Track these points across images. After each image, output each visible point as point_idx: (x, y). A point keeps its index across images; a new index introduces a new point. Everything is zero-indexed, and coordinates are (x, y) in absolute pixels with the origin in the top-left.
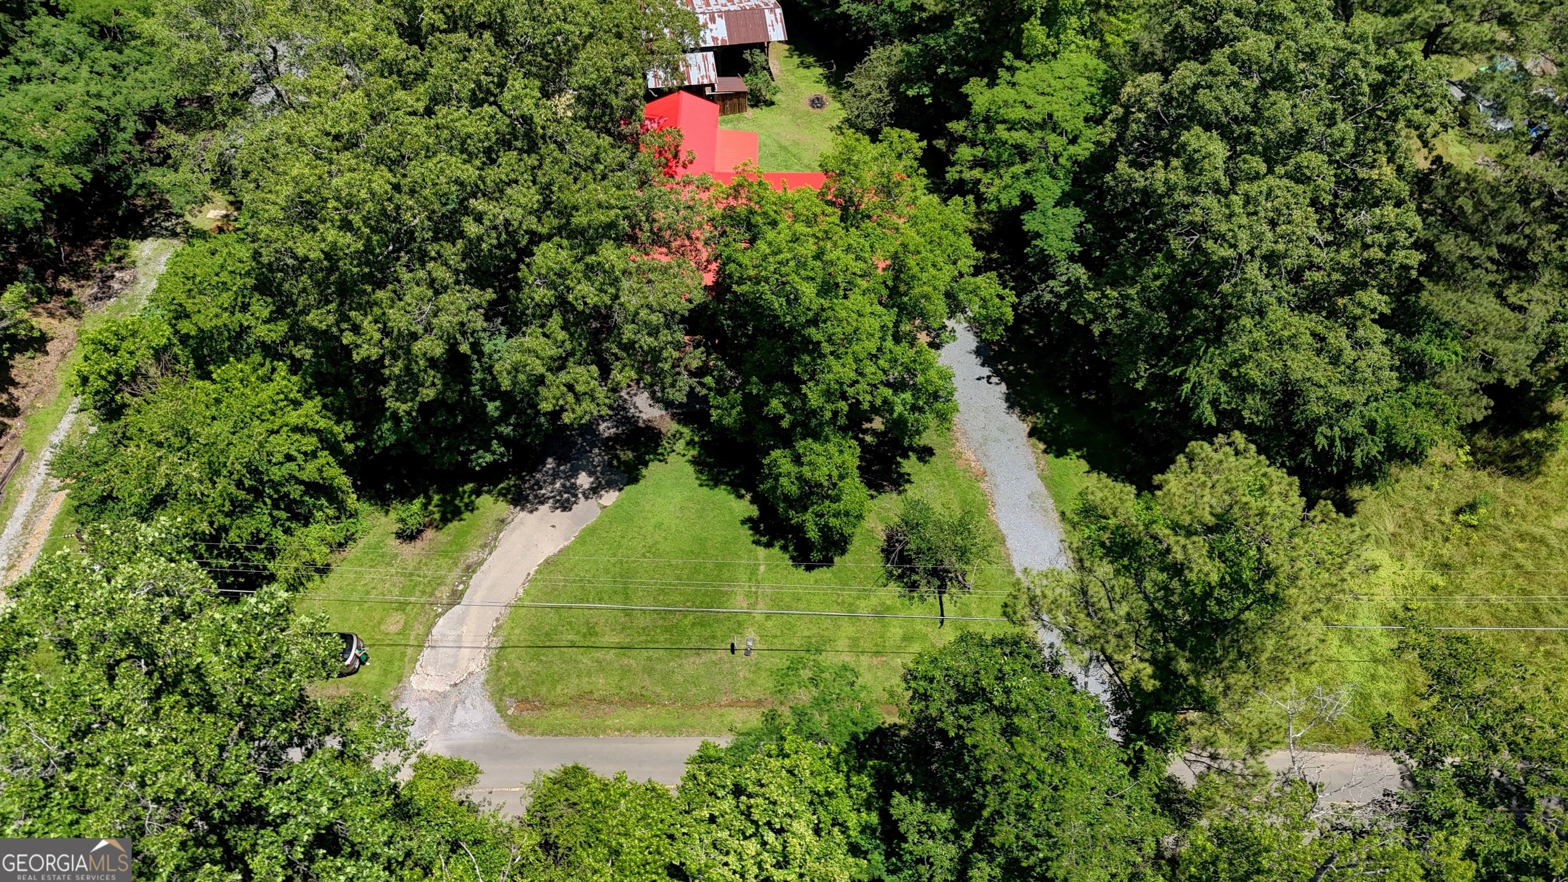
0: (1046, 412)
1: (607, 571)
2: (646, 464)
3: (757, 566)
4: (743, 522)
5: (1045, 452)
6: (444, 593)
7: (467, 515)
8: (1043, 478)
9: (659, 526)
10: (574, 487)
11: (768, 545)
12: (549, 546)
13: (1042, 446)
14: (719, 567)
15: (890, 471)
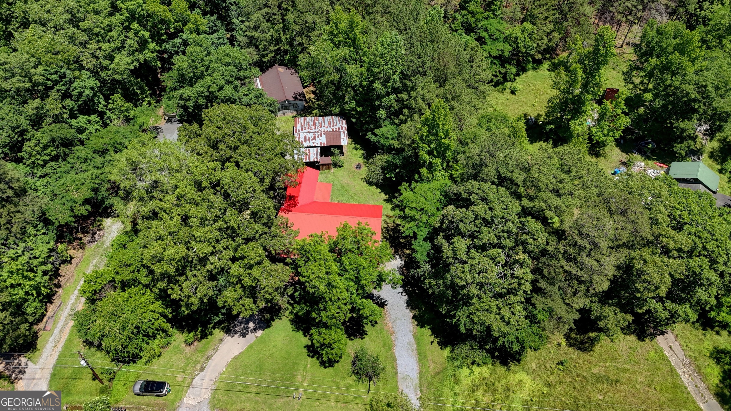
0: (420, 309)
1: (255, 363)
2: (274, 320)
3: (307, 365)
4: (305, 347)
5: (417, 325)
6: (199, 367)
7: (209, 337)
8: (414, 336)
9: (274, 346)
10: (248, 328)
11: (312, 357)
12: (236, 352)
13: (416, 323)
14: (294, 364)
15: (360, 330)
